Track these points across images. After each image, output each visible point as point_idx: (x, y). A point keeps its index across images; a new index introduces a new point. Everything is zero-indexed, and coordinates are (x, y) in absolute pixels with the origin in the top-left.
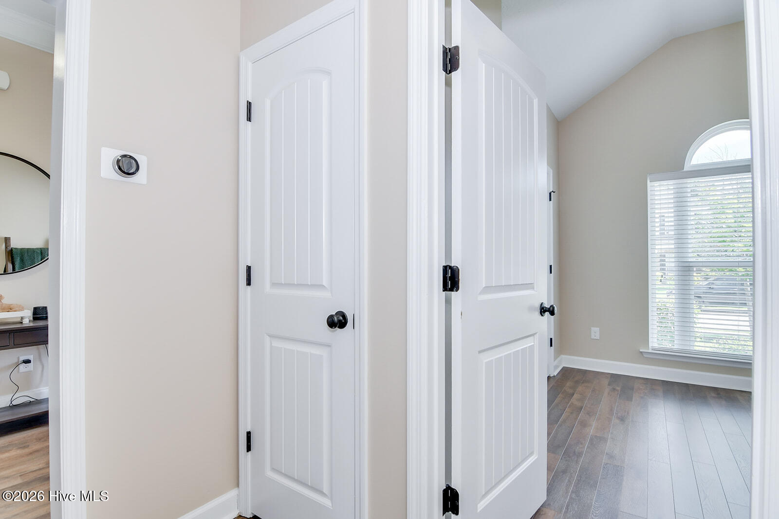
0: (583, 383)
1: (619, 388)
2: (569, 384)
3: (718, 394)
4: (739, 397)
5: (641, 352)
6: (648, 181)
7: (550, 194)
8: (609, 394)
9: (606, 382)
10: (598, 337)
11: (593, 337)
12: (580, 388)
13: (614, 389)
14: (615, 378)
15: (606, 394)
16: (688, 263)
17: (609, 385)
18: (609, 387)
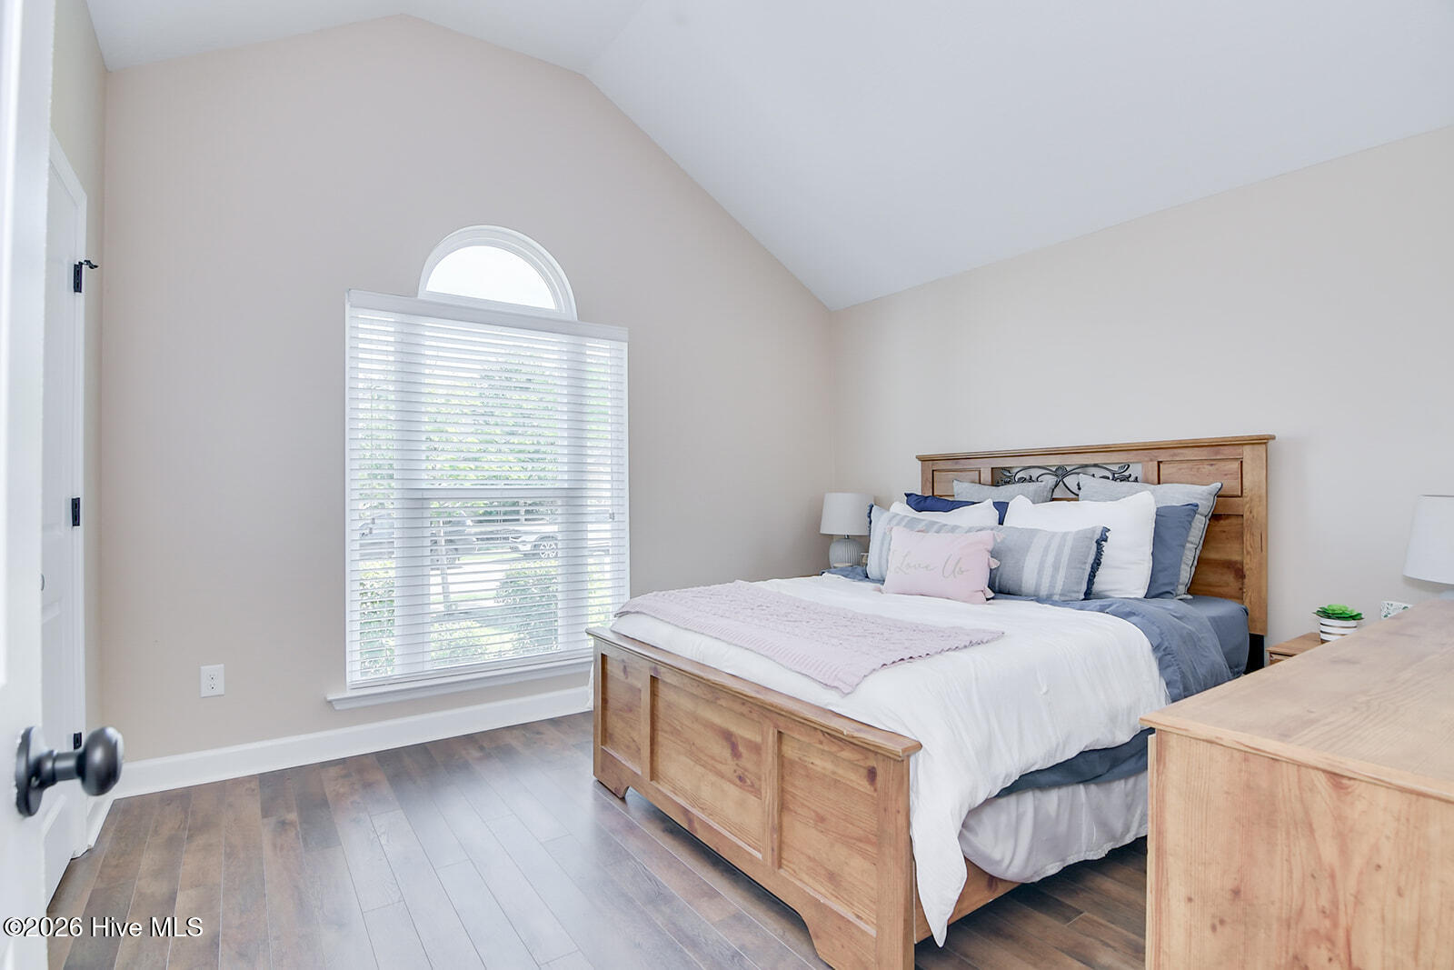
0: (190, 837)
1: (293, 816)
2: (148, 860)
3: (482, 748)
4: (514, 743)
5: (330, 702)
6: (347, 307)
7: (78, 270)
8: (275, 846)
9: (251, 807)
10: (220, 689)
11: (205, 692)
12: (189, 863)
13: (283, 824)
14: (274, 786)
15: (267, 851)
16: (420, 492)
17: (266, 813)
18: (265, 820)
